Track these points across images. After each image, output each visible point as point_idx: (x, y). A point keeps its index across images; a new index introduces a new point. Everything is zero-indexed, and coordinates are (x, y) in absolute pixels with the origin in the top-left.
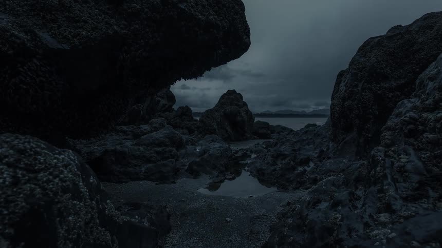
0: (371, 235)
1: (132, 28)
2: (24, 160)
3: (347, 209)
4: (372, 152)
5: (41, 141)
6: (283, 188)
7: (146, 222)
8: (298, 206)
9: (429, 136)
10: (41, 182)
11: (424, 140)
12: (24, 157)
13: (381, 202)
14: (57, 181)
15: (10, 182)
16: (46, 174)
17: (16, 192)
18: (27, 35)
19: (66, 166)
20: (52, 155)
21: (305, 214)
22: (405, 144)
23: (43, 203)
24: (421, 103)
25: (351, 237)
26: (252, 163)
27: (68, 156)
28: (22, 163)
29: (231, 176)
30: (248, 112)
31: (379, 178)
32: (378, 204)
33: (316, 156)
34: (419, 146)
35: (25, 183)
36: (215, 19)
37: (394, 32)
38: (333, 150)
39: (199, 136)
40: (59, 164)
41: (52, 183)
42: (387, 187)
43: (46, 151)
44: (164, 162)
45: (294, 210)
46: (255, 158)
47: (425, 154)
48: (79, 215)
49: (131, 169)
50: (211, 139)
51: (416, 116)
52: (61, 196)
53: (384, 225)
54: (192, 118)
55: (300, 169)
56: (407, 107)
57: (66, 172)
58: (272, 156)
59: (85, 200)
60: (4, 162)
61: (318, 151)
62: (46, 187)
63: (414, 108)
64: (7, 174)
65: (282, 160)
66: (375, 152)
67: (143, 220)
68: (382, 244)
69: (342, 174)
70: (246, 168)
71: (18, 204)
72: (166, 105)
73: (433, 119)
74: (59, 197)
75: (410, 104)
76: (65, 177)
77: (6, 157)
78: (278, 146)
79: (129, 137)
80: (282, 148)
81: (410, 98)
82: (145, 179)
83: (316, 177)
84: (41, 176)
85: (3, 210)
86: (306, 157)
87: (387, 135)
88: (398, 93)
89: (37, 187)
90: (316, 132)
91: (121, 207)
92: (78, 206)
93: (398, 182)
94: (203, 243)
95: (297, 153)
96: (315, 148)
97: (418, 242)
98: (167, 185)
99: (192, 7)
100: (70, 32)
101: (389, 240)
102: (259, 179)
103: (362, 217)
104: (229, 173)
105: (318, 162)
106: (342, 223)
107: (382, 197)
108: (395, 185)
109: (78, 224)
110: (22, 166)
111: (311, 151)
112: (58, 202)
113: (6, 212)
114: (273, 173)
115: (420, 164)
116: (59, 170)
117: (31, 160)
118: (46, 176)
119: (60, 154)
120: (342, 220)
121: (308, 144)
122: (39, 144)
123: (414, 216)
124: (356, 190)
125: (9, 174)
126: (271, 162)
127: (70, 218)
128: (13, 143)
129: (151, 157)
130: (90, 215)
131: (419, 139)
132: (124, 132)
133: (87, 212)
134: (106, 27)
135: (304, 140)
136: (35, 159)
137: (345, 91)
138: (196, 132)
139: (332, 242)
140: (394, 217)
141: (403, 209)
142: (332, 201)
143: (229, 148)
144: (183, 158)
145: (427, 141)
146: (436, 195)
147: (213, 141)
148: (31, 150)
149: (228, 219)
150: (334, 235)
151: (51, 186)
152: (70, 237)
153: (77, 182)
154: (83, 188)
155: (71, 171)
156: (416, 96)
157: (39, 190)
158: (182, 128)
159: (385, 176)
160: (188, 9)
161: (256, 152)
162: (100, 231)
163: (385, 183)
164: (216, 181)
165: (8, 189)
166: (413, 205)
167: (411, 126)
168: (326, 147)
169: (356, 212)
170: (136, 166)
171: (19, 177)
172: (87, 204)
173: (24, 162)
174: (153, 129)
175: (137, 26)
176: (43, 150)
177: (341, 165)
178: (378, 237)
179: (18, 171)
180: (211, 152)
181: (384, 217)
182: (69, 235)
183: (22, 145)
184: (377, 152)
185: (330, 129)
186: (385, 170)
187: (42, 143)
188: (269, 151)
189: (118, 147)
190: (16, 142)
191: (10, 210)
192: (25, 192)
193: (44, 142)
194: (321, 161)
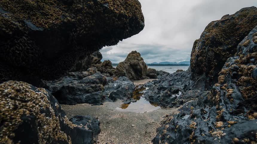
0: (213, 134)
1: (78, 18)
2: (20, 95)
3: (199, 119)
4: (214, 87)
5: (28, 84)
6: (164, 106)
7: (87, 127)
8: (172, 117)
9: (244, 78)
10: (29, 108)
11: (242, 80)
12: (19, 94)
13: (218, 115)
14: (38, 107)
15: (12, 108)
16: (31, 103)
17: (16, 113)
18: (20, 23)
19: (42, 98)
20: (35, 92)
21: (176, 122)
22: (232, 82)
23: (30, 119)
24: (240, 59)
25: (201, 135)
26: (146, 93)
27: (43, 92)
28: (19, 97)
29: (134, 100)
30: (143, 63)
31: (217, 102)
32: (217, 116)
33: (182, 88)
34: (239, 83)
35: (20, 108)
36: (124, 12)
37: (225, 18)
38: (192, 85)
39: (116, 77)
40: (38, 97)
41: (35, 108)
42: (221, 107)
43: (31, 90)
44: (96, 93)
45: (170, 120)
46: (148, 90)
47: (242, 88)
48: (50, 125)
49: (77, 97)
50: (122, 79)
51: (237, 67)
52: (40, 115)
53: (220, 128)
54: (112, 67)
55: (174, 96)
56: (232, 61)
57: (42, 101)
58: (158, 89)
59: (53, 116)
60: (9, 96)
61: (183, 85)
62: (32, 110)
63: (236, 62)
64: (11, 103)
65: (163, 91)
66: (215, 87)
67: (85, 126)
68: (218, 139)
69: (197, 99)
70: (143, 96)
71: (17, 120)
72: (97, 59)
73: (246, 68)
74: (38, 115)
75: (234, 60)
76: (42, 104)
77: (10, 94)
78: (161, 82)
79: (76, 78)
80: (163, 84)
81: (234, 56)
82: (85, 103)
83: (183, 100)
84: (29, 104)
85: (9, 123)
86: (177, 89)
87: (222, 77)
88: (228, 52)
89: (27, 110)
90: (182, 74)
91: (72, 119)
92: (49, 120)
93: (228, 104)
94: (119, 139)
95: (172, 86)
96: (182, 84)
97: (238, 138)
98: (98, 106)
99: (111, 6)
100: (43, 21)
101: (222, 137)
102: (150, 102)
103: (208, 124)
104: (133, 98)
105: (184, 92)
106: (197, 127)
107: (219, 112)
108: (226, 106)
109: (49, 130)
110: (19, 99)
111: (180, 86)
112: (39, 118)
113: (10, 124)
114: (159, 98)
115: (239, 94)
116: (39, 100)
117: (23, 95)
118: (31, 104)
119: (39, 91)
120: (197, 125)
121: (178, 82)
122: (27, 86)
123: (236, 123)
124: (204, 108)
125: (12, 104)
126: (157, 92)
127: (45, 127)
128: (13, 86)
129: (89, 90)
130: (55, 124)
131: (239, 80)
132: (73, 76)
133: (54, 123)
134: (63, 17)
135: (176, 79)
136: (26, 95)
137: (199, 52)
138: (114, 75)
139: (191, 138)
140: (225, 124)
141: (230, 119)
142: (191, 115)
143: (133, 84)
144: (107, 90)
145: (243, 81)
146: (248, 111)
147: (124, 80)
148: (23, 90)
149: (133, 125)
150: (193, 134)
151: (34, 109)
152: (45, 137)
153: (48, 107)
154: (51, 110)
155: (45, 101)
156: (237, 55)
157: (28, 112)
158: (106, 73)
159: (220, 101)
160: (109, 7)
161: (148, 86)
162: (61, 133)
163: (221, 104)
164: (126, 103)
165: (11, 112)
166: (236, 117)
167: (235, 72)
168: (188, 83)
169: (204, 121)
170: (80, 95)
171: (17, 105)
172: (54, 118)
173: (19, 96)
174: (90, 74)
175: (81, 17)
176: (29, 89)
177: (196, 94)
178: (216, 135)
179: (16, 101)
180: (123, 86)
181: (220, 124)
182: (44, 136)
183: (18, 87)
184: (216, 87)
185: (190, 73)
186: (220, 97)
187: (29, 85)
188: (156, 86)
189: (70, 85)
190: (15, 85)
191: (13, 123)
192: (21, 113)
193: (30, 85)
194: (185, 91)
